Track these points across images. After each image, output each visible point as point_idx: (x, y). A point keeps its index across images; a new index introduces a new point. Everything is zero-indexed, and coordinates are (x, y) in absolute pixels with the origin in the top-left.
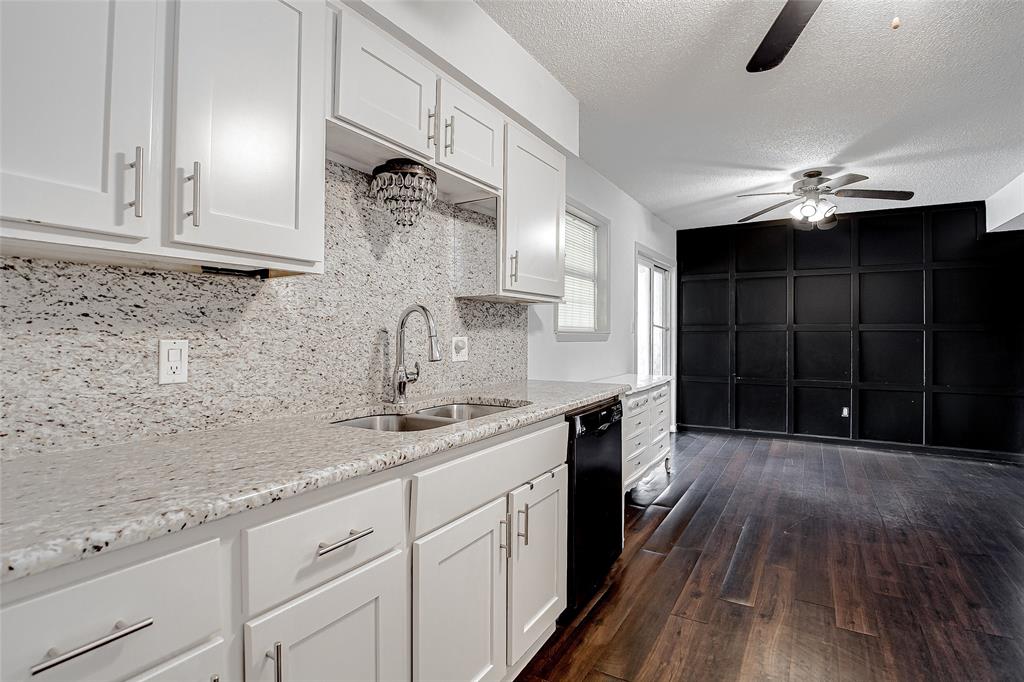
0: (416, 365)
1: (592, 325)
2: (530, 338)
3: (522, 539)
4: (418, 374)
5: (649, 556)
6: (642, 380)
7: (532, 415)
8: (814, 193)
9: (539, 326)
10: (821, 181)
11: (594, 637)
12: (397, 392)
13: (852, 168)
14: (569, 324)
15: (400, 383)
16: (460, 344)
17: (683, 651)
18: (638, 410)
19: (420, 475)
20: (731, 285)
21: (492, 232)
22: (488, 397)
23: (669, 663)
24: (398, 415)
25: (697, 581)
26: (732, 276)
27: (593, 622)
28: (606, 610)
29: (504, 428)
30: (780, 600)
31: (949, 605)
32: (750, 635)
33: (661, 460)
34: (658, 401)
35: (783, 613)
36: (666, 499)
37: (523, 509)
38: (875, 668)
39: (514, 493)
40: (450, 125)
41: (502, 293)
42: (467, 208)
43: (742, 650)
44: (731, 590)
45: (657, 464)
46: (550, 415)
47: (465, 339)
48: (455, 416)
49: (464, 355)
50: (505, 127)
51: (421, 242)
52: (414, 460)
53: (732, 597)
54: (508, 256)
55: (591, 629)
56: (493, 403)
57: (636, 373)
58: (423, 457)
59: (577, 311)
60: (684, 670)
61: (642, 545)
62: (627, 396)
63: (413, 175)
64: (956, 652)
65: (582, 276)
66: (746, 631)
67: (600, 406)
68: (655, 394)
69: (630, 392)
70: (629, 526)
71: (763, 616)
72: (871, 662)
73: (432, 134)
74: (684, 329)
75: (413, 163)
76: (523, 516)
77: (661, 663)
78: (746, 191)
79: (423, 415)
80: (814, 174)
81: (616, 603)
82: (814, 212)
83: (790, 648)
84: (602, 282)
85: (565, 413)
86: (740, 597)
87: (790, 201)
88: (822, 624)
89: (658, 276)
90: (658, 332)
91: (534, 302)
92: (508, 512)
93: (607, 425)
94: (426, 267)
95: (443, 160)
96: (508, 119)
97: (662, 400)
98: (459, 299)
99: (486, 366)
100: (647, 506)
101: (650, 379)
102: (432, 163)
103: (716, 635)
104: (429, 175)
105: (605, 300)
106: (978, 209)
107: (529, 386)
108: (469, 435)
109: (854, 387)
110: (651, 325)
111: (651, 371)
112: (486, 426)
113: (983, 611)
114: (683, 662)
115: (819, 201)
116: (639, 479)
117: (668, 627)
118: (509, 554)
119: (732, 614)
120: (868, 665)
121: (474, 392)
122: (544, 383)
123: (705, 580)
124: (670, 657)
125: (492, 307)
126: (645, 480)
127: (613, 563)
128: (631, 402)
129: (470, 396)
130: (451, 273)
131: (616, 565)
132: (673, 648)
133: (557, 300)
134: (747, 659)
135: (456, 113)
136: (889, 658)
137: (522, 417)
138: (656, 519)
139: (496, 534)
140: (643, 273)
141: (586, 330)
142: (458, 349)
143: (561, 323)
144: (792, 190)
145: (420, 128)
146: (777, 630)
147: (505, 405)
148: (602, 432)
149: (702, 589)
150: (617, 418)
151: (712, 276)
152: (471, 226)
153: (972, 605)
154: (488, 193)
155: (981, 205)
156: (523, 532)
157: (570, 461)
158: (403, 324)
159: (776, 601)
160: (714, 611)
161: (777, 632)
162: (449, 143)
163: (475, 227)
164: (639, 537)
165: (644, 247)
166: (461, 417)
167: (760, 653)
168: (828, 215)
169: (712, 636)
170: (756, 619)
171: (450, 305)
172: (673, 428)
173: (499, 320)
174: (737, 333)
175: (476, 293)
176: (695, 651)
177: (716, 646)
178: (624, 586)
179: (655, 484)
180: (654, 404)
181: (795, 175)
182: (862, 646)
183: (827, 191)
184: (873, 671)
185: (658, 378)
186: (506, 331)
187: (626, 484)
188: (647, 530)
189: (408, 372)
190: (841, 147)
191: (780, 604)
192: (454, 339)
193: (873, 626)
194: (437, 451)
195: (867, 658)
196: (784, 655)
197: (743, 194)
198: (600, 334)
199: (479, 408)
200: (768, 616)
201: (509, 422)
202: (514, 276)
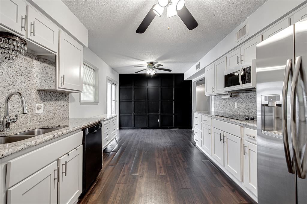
0: (16, 116)
1: (93, 100)
2: (70, 104)
3: (64, 174)
4: (17, 119)
5: (111, 167)
6: (109, 115)
7: (68, 130)
8: (152, 68)
9: (74, 100)
10: (153, 65)
11: (92, 199)
12: (5, 127)
13: (159, 63)
14: (85, 100)
15: (7, 124)
16: (39, 107)
17: (120, 194)
18: (107, 125)
19: (11, 161)
20: (133, 89)
21: (54, 67)
22: (51, 125)
23: (116, 199)
24: (5, 136)
25: (124, 172)
26: (133, 87)
27: (92, 194)
28: (96, 188)
29: (56, 136)
30: (145, 171)
31: (179, 163)
32: (138, 183)
33: (114, 138)
34: (113, 122)
35: (145, 175)
36: (115, 149)
37: (65, 163)
38: (166, 183)
39: (61, 158)
40: (33, 25)
41: (57, 89)
42: (43, 57)
43: (136, 188)
44: (133, 172)
45: (113, 140)
46: (76, 130)
47: (42, 105)
48: (36, 134)
49: (41, 111)
50: (59, 32)
51: (19, 67)
52: (8, 155)
53: (133, 174)
54: (60, 76)
55: (91, 196)
56: (53, 127)
57: (107, 114)
58: (14, 153)
59: (88, 95)
60: (120, 200)
61: (108, 165)
62: (104, 121)
63: (14, 40)
64: (181, 174)
65: (90, 85)
66: (137, 182)
67: (94, 125)
68: (112, 119)
69: (105, 120)
70: (104, 159)
71: (141, 177)
72: (165, 182)
73: (23, 26)
74: (121, 101)
75: (13, 35)
76: (64, 166)
77: (113, 200)
78: (137, 65)
79: (19, 135)
80: (152, 63)
81: (100, 185)
82: (151, 72)
83: (147, 184)
84: (96, 87)
85: (82, 128)
86: (135, 173)
87: (146, 69)
88: (154, 175)
89: (113, 86)
90: (113, 102)
91: (71, 92)
92: (58, 165)
93: (97, 130)
94: (22, 77)
95: (29, 37)
96: (60, 29)
97: (114, 121)
98: (39, 91)
99: (52, 114)
100: (110, 152)
101: (111, 115)
102: (24, 37)
103: (129, 186)
104: (22, 41)
105: (97, 92)
106: (182, 75)
107: (69, 120)
108: (39, 141)
109: (160, 114)
110: (112, 100)
111: (111, 113)
112: (48, 137)
113: (185, 163)
114: (120, 197)
115: (153, 70)
116: (108, 145)
117: (116, 188)
118: (58, 181)
119: (133, 179)
120: (164, 182)
121: (45, 124)
122: (75, 119)
123: (126, 171)
124: (116, 196)
125: (54, 93)
126: (109, 145)
127: (99, 172)
128: (105, 122)
129: (43, 125)
130: (35, 81)
131: (100, 173)
132: (117, 194)
133: (80, 92)
134: (137, 190)
135: (36, 21)
136: (168, 179)
137: (64, 132)
138: (113, 156)
139: (53, 176)
140: (109, 85)
141: (91, 101)
142: (38, 109)
143: (82, 99)
144: (147, 66)
145: (17, 22)
146: (144, 179)
147: (59, 127)
148: (95, 133)
149: (125, 173)
150: (100, 128)
151: (128, 87)
152: (44, 64)
153: (183, 162)
154: (52, 53)
155: (183, 74)
156: (64, 171)
157: (83, 144)
158: (8, 99)
159: (144, 171)
160: (129, 179)
161: (144, 180)
162: (32, 31)
163: (47, 65)
164: (107, 162)
165: (110, 78)
166: (39, 133)
167: (140, 188)
168: (155, 73)
169: (128, 186)
170: (139, 178)
171: (34, 93)
172: (118, 129)
173: (57, 98)
174: (134, 102)
175: (48, 88)
176: (123, 192)
177: (129, 189)
178: (103, 179)
179: (113, 145)
180: (112, 122)
181: (148, 63)
182: (163, 178)
183: (154, 68)
184: (165, 184)
185: (113, 115)
186: (60, 102)
187: (103, 147)
188: (110, 160)
189: (11, 118)
190: (158, 57)
191: (145, 172)
192: (37, 105)
193: (165, 172)
194: (22, 150)
195: (164, 181)
196: (146, 186)
197: (136, 66)
198: (95, 102)
199: (47, 130)
200: (142, 177)
201: (58, 134)
202: (63, 83)
